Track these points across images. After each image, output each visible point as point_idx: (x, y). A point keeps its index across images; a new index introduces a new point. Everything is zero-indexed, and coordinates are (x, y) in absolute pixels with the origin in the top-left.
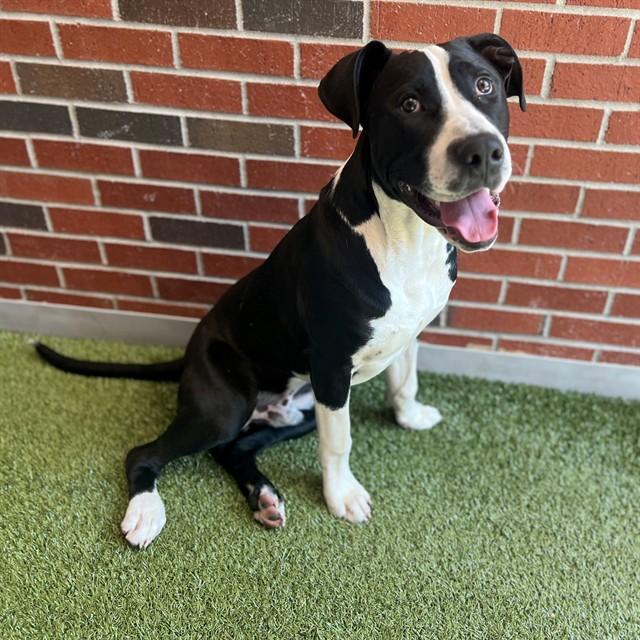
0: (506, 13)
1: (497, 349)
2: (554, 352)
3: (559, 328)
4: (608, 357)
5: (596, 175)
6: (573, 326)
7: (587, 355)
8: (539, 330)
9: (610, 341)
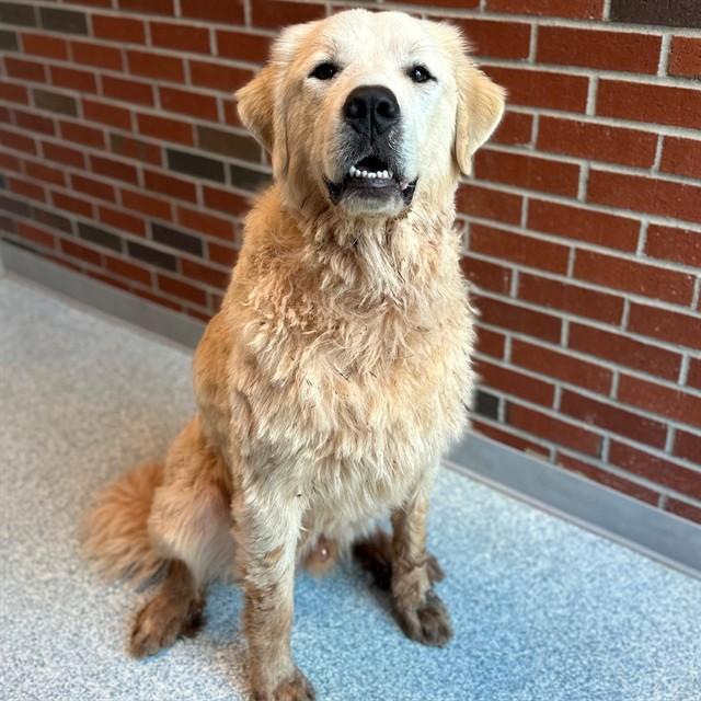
0: (543, 119)
1: (556, 463)
2: (615, 484)
3: (619, 455)
4: (675, 507)
5: (640, 289)
6: (633, 458)
7: (652, 498)
8: (597, 452)
9: (676, 488)
